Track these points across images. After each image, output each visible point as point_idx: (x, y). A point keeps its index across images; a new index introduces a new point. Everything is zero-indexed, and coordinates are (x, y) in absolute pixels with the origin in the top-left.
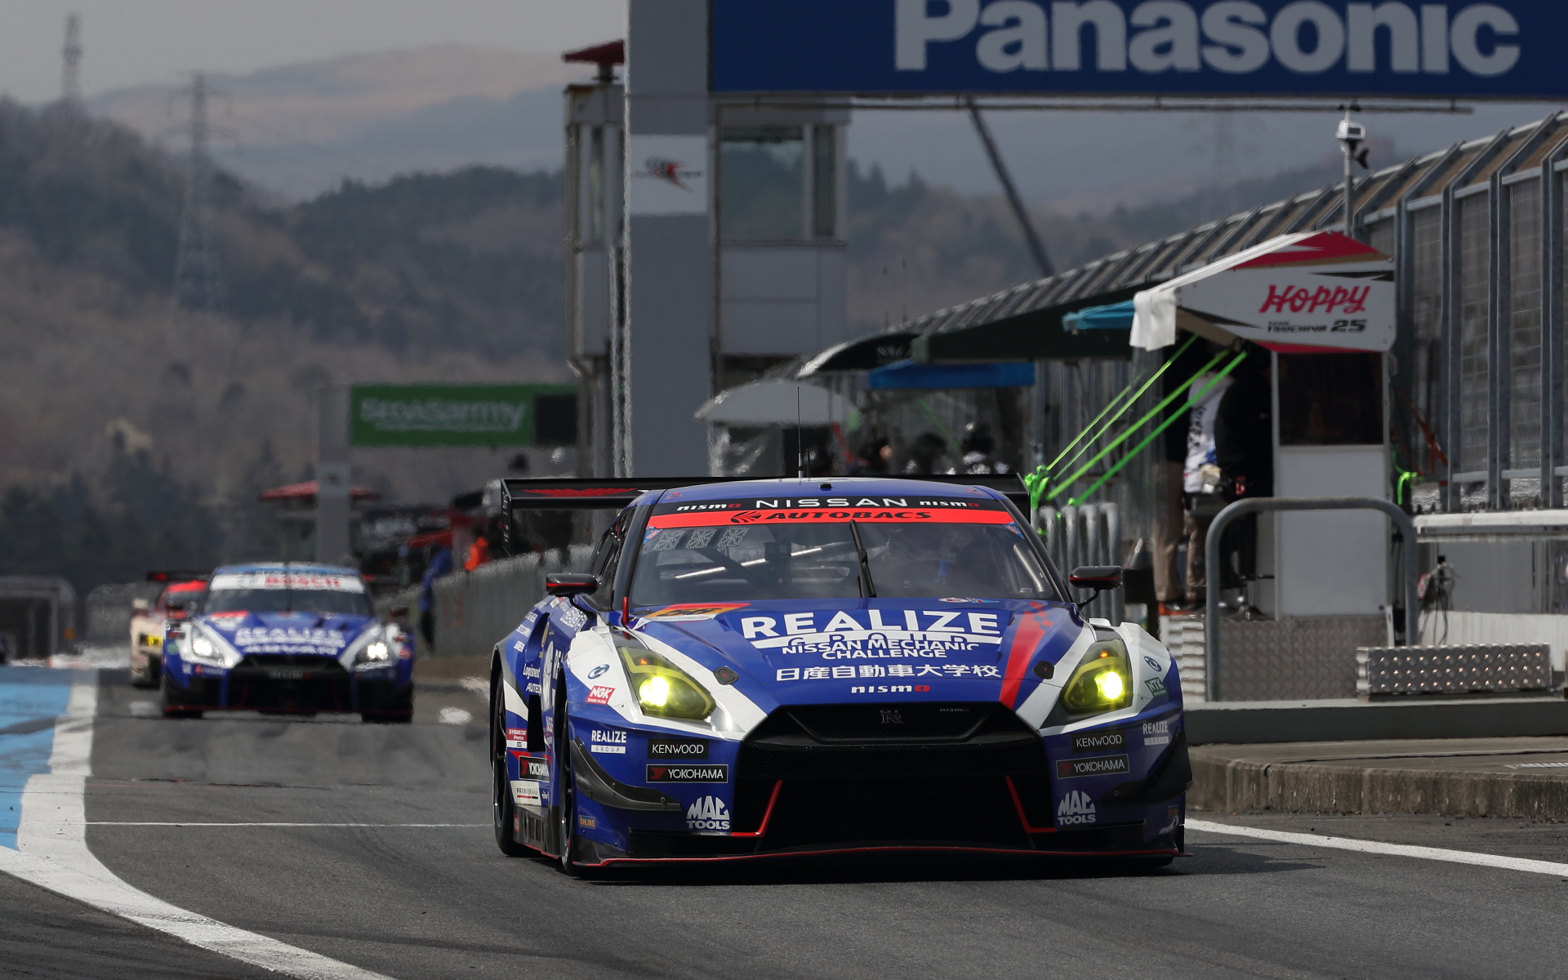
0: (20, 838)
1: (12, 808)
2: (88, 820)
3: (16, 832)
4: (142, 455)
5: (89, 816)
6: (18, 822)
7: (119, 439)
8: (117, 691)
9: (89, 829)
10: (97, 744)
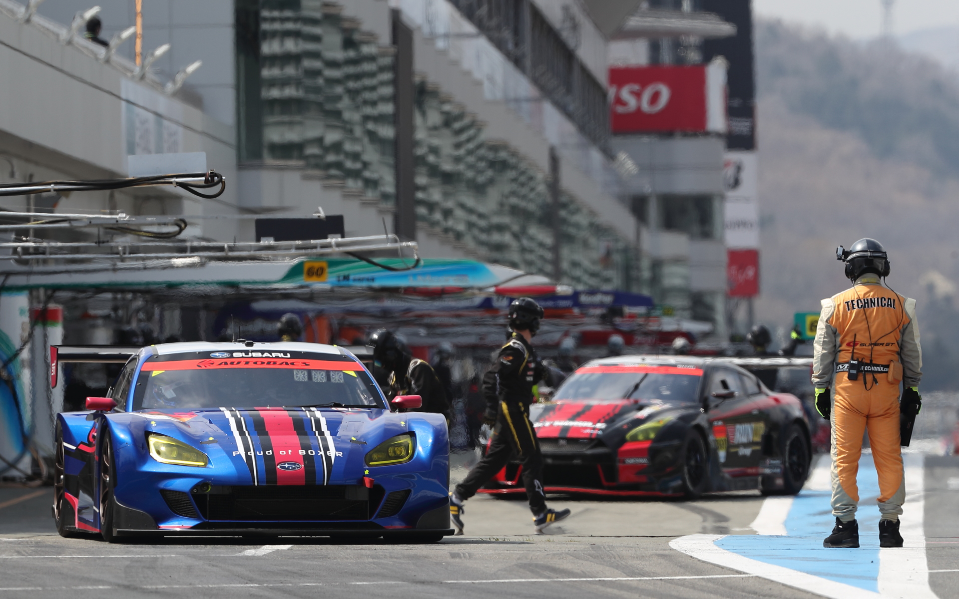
0: (880, 584)
1: (872, 562)
2: (930, 568)
3: (876, 579)
4: (948, 299)
5: (930, 566)
6: (877, 572)
7: (931, 288)
8: (938, 471)
9: (931, 576)
10: (927, 511)
